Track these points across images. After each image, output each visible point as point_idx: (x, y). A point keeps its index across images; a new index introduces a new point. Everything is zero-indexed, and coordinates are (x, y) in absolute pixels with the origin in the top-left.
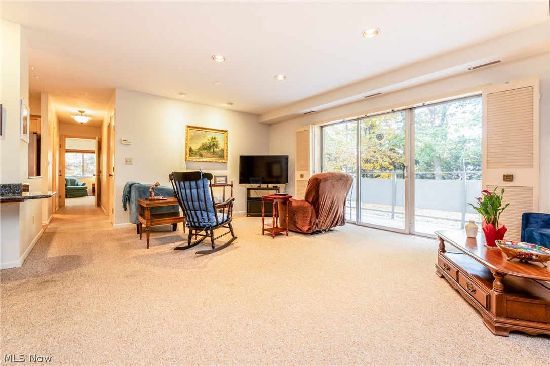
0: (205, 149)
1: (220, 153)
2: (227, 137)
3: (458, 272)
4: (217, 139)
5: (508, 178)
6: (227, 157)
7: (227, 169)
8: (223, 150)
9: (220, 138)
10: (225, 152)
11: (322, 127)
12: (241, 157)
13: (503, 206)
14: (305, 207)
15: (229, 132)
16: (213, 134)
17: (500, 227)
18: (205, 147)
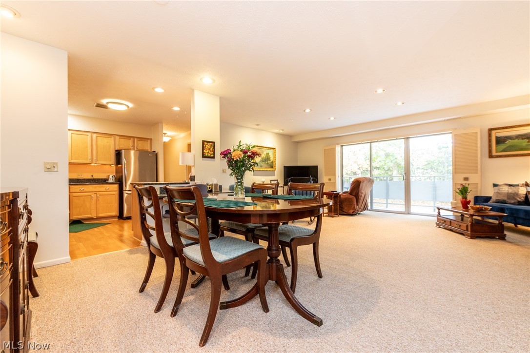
0: (263, 162)
1: (271, 164)
2: (275, 153)
3: (450, 222)
4: (270, 154)
5: (466, 179)
6: (275, 166)
7: (274, 176)
8: (272, 162)
9: (271, 153)
10: (274, 163)
11: (342, 146)
12: (285, 167)
13: (469, 191)
14: (351, 198)
15: (276, 149)
16: (267, 151)
17: (468, 200)
18: (263, 160)
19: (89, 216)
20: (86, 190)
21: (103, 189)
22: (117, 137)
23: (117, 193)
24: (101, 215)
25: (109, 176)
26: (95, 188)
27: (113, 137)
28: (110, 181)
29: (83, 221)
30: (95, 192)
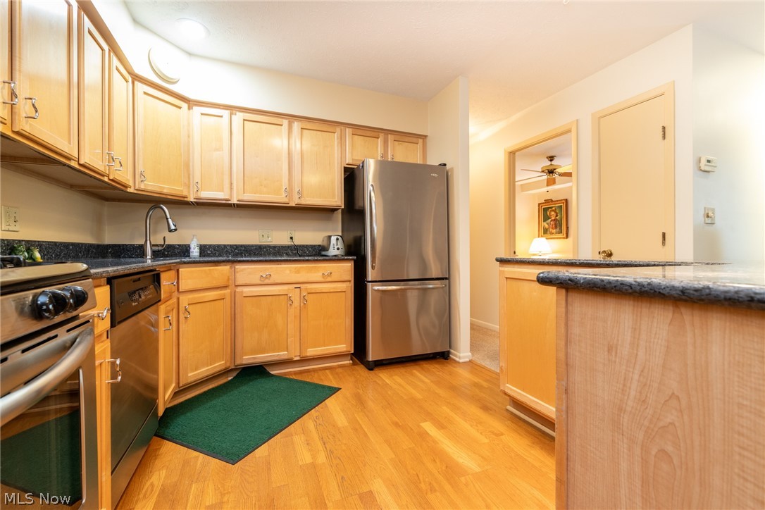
19: (282, 355)
20: (276, 278)
21: (317, 276)
22: (348, 131)
23: (348, 287)
24: (312, 352)
25: (330, 237)
26: (298, 271)
27: (338, 130)
28: (333, 251)
29: (268, 369)
30: (298, 285)
